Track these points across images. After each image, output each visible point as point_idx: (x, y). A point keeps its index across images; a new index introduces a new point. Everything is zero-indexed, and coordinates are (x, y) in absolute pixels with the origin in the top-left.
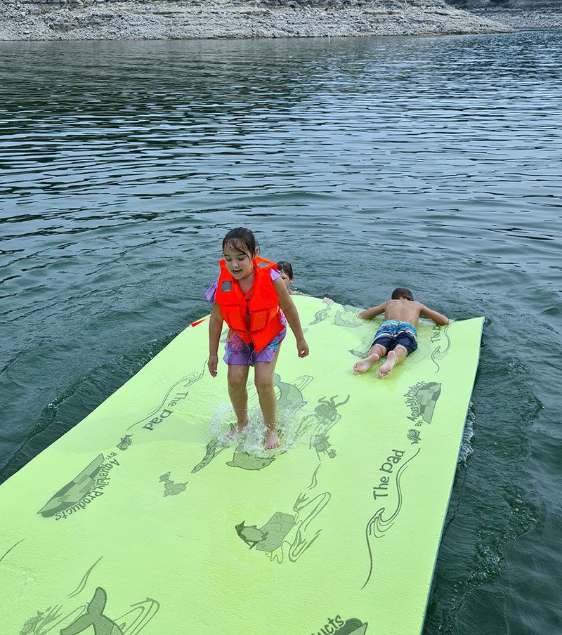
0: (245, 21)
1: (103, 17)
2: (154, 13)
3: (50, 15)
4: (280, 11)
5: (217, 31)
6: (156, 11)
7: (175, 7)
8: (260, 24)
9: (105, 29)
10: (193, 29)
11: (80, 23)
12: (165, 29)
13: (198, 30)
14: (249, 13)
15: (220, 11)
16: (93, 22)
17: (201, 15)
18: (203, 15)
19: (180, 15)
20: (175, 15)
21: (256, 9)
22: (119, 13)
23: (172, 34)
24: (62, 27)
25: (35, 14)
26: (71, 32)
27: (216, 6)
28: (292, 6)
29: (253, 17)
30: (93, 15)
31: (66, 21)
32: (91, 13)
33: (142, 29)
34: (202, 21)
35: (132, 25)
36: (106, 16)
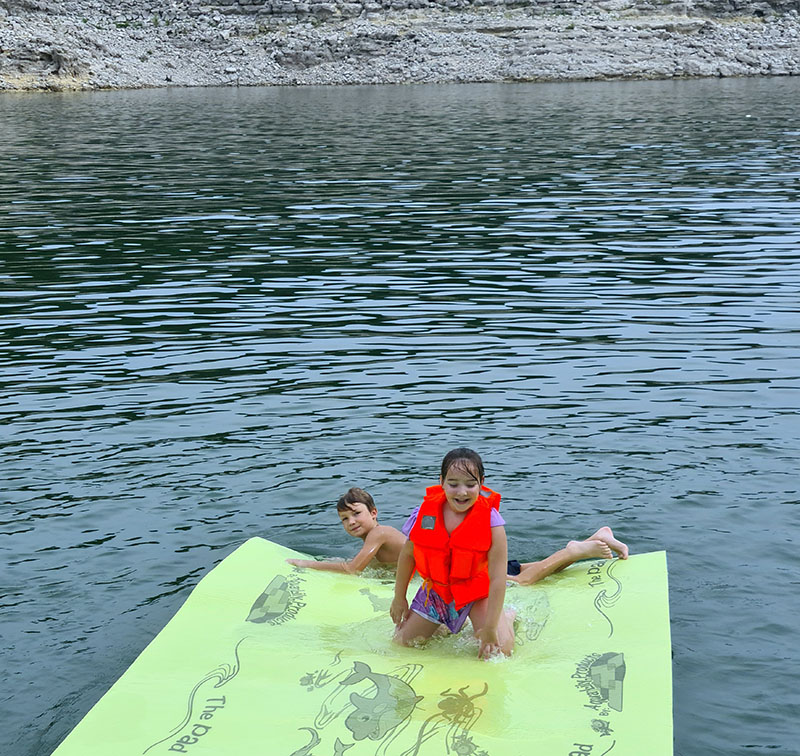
0: (661, 44)
1: (378, 38)
2: (479, 31)
3: (276, 36)
4: (733, 23)
5: (604, 65)
6: (481, 26)
7: (520, 18)
8: (691, 50)
9: (381, 62)
10: (556, 61)
11: (334, 52)
12: (499, 61)
13: (565, 62)
14: (669, 28)
15: (610, 24)
16: (359, 49)
17: (572, 33)
18: (576, 32)
19: (531, 33)
20: (519, 33)
21: (685, 19)
22: (411, 31)
23: (513, 70)
24: (300, 60)
25: (246, 34)
26: (315, 70)
27: (604, 14)
28: (759, 13)
29: (678, 35)
30: (360, 35)
31: (306, 48)
32: (356, 31)
33: (454, 62)
34: (574, 44)
35: (435, 55)
36: (385, 38)
